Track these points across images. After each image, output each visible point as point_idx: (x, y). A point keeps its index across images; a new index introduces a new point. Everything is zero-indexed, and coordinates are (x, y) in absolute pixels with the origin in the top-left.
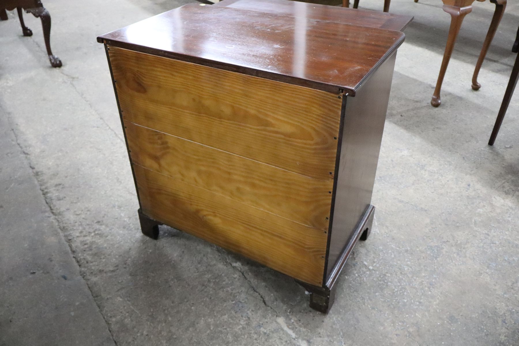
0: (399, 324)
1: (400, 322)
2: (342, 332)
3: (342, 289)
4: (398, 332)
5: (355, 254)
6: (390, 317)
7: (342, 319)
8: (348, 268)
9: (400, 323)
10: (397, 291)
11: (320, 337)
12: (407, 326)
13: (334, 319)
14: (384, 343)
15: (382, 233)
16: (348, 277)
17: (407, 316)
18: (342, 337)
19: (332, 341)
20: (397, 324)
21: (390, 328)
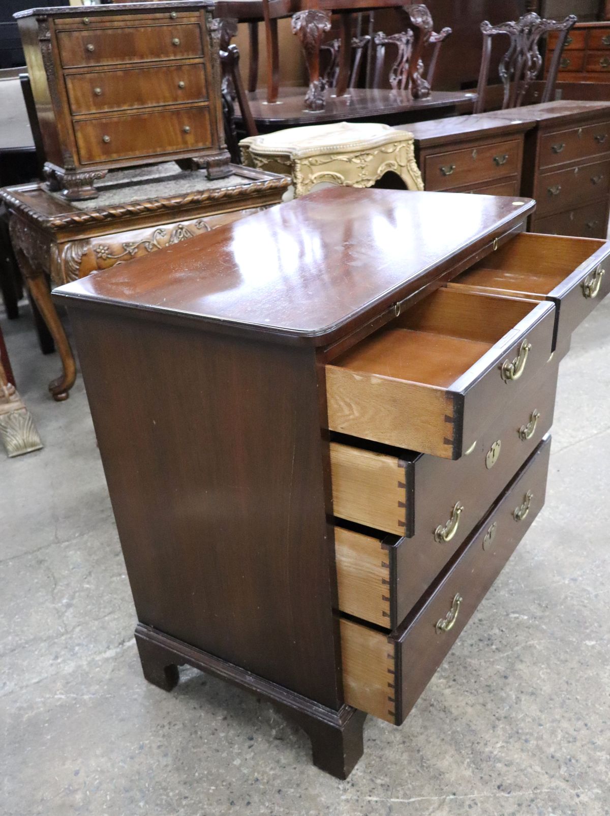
0: (96, 779)
1: (100, 783)
2: (111, 697)
3: (195, 708)
4: (82, 774)
5: (277, 742)
6: (116, 770)
7: (135, 699)
8: (243, 724)
9: (98, 781)
10: (167, 795)
11: (113, 671)
12: (88, 792)
13: (138, 690)
14: (70, 749)
15: (339, 804)
16: (220, 721)
17: (108, 798)
18: (102, 695)
19: (101, 684)
20: (97, 777)
21: (93, 764)
